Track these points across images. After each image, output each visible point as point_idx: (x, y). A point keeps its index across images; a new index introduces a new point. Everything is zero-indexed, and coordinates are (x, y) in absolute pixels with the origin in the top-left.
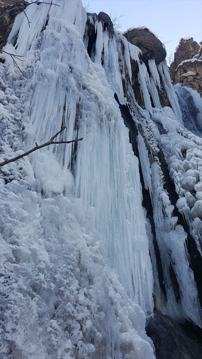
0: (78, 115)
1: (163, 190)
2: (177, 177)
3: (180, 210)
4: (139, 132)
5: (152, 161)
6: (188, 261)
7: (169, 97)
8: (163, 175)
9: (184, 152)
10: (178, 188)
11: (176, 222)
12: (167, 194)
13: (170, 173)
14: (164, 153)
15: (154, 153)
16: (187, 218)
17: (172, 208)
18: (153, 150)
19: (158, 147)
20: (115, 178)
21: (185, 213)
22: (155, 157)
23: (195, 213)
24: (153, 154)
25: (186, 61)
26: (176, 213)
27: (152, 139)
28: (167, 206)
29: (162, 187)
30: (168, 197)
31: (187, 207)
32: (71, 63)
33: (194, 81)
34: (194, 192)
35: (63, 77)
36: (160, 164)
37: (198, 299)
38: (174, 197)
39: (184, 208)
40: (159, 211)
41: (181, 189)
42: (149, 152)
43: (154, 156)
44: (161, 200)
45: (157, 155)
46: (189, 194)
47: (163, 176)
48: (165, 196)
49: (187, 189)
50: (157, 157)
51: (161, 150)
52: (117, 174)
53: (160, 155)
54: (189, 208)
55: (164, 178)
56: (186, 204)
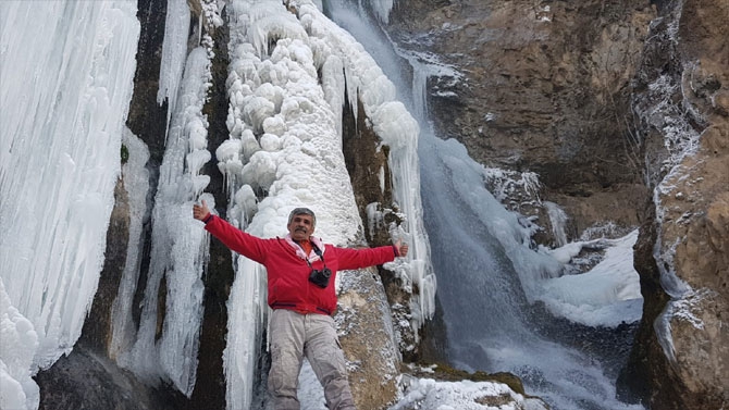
5: (193, 42)
8: (211, 81)
9: (273, 42)
13: (227, 81)
14: (231, 33)
15: (206, 27)
18: (205, 18)
19: (224, 15)
22: (206, 36)
24: (203, 27)
26: (211, 168)
36: (213, 55)
42: (194, 21)
43: (204, 31)
45: (212, 33)
47: (211, 85)
50: (210, 38)
51: (226, 23)
53: (221, 35)
55: (210, 88)
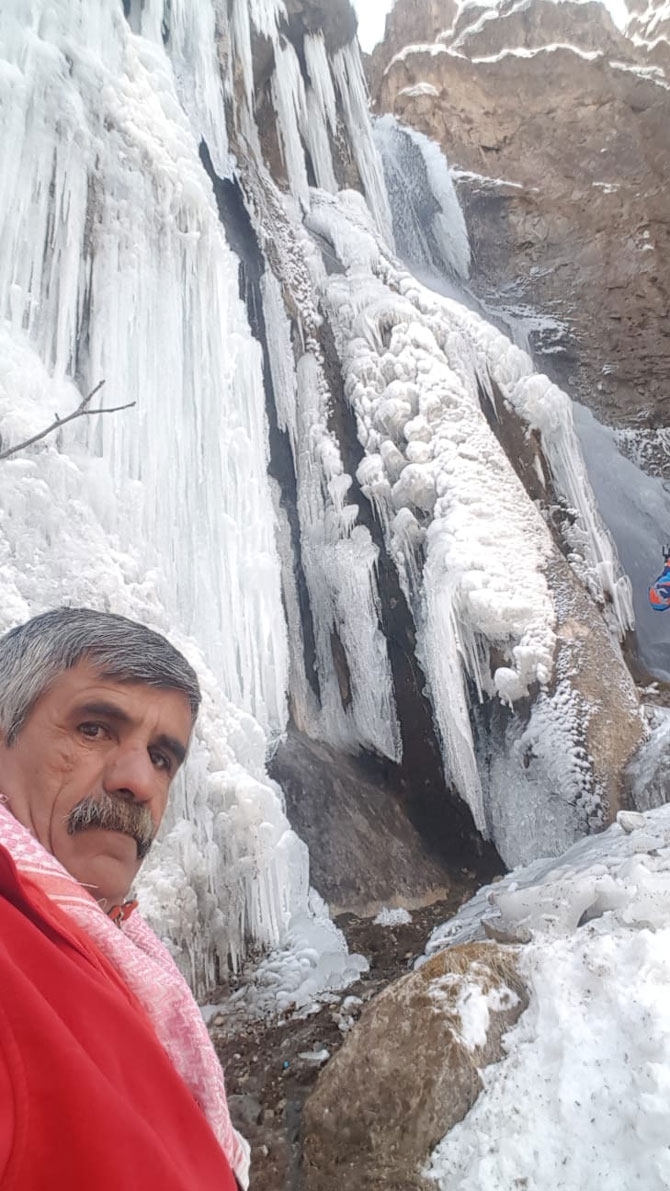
0: (94, 211)
1: (324, 434)
2: (365, 399)
3: (365, 489)
4: (267, 266)
5: (300, 351)
6: (375, 615)
7: (360, 157)
8: (328, 391)
9: (386, 330)
10: (365, 430)
11: (354, 518)
12: (335, 445)
13: (346, 387)
14: (334, 329)
15: (307, 329)
16: (381, 508)
17: (347, 481)
18: (304, 320)
19: (320, 311)
20: (198, 400)
21: (377, 496)
22: (310, 340)
23: (403, 498)
24: (304, 331)
25: (415, 48)
26: (355, 495)
27: (304, 286)
28: (334, 476)
29: (323, 426)
30: (337, 453)
31: (382, 481)
32: (71, 41)
33: (434, 114)
34: (402, 442)
35: (46, 89)
36: (322, 359)
37: (393, 700)
38: (353, 453)
39: (375, 483)
40: (312, 491)
41: (373, 432)
42: (294, 325)
43: (306, 335)
44: (318, 459)
45: (315, 334)
46: (389, 445)
47: (328, 395)
48: (330, 448)
49: (387, 434)
50: (314, 341)
51: (326, 319)
52: (203, 390)
53: (324, 334)
54: (386, 483)
55: (330, 399)
56: (381, 474)
